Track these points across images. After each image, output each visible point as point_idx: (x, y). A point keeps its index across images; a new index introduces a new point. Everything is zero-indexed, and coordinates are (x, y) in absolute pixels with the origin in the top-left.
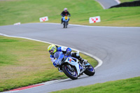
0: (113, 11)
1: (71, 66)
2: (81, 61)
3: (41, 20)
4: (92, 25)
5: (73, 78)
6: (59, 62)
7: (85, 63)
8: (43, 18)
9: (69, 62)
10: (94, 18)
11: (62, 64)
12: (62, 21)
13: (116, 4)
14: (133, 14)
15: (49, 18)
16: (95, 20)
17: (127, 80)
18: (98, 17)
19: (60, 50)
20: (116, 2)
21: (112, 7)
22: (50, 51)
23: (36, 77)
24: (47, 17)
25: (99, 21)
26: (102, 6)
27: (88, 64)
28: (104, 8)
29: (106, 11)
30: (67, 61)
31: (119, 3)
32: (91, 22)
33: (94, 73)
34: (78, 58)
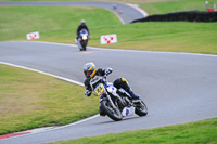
0: (136, 27)
3: (28, 37)
4: (104, 46)
8: (32, 34)
10: (108, 37)
16: (109, 39)
17: (154, 131)
18: (114, 36)
20: (141, 14)
21: (134, 22)
23: (18, 122)
24: (37, 33)
25: (115, 41)
28: (123, 23)
29: (126, 27)
31: (145, 15)
32: (103, 42)
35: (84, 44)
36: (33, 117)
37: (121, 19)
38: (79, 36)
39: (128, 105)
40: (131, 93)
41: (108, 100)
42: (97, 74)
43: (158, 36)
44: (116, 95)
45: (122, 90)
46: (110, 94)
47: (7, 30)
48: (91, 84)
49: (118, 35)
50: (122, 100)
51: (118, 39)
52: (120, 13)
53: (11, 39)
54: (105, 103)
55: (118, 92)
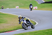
0: (42, 5)
3: (16, 7)
10: (35, 7)
13: (43, 2)
21: (42, 3)
23: (14, 28)
28: (39, 4)
35: (31, 9)
37: (38, 3)
38: (30, 7)
39: (29, 26)
40: (30, 23)
41: (24, 25)
42: (22, 18)
43: (47, 7)
44: (26, 23)
45: (28, 22)
46: (24, 23)
47: (11, 6)
48: (20, 21)
49: (38, 7)
50: (28, 25)
51: (38, 8)
52: (38, 2)
53: (12, 8)
54: (23, 25)
55: (27, 23)
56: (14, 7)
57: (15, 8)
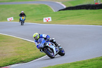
0: (61, 13)
1: (50, 48)
2: (56, 45)
3: (8, 19)
4: (45, 23)
5: (52, 57)
6: (42, 45)
7: (59, 47)
8: (10, 18)
9: (49, 46)
11: (44, 47)
12: (20, 20)
14: (75, 15)
15: (14, 18)
16: (47, 19)
17: (71, 64)
18: (50, 18)
19: (42, 37)
21: (60, 10)
22: (35, 38)
24: (12, 18)
25: (50, 20)
26: (53, 9)
27: (61, 48)
28: (54, 11)
29: (56, 13)
30: (47, 45)
31: (65, 7)
32: (45, 21)
33: (64, 54)
34: (55, 43)
36: (12, 59)
56: (5, 19)
57: (7, 21)
